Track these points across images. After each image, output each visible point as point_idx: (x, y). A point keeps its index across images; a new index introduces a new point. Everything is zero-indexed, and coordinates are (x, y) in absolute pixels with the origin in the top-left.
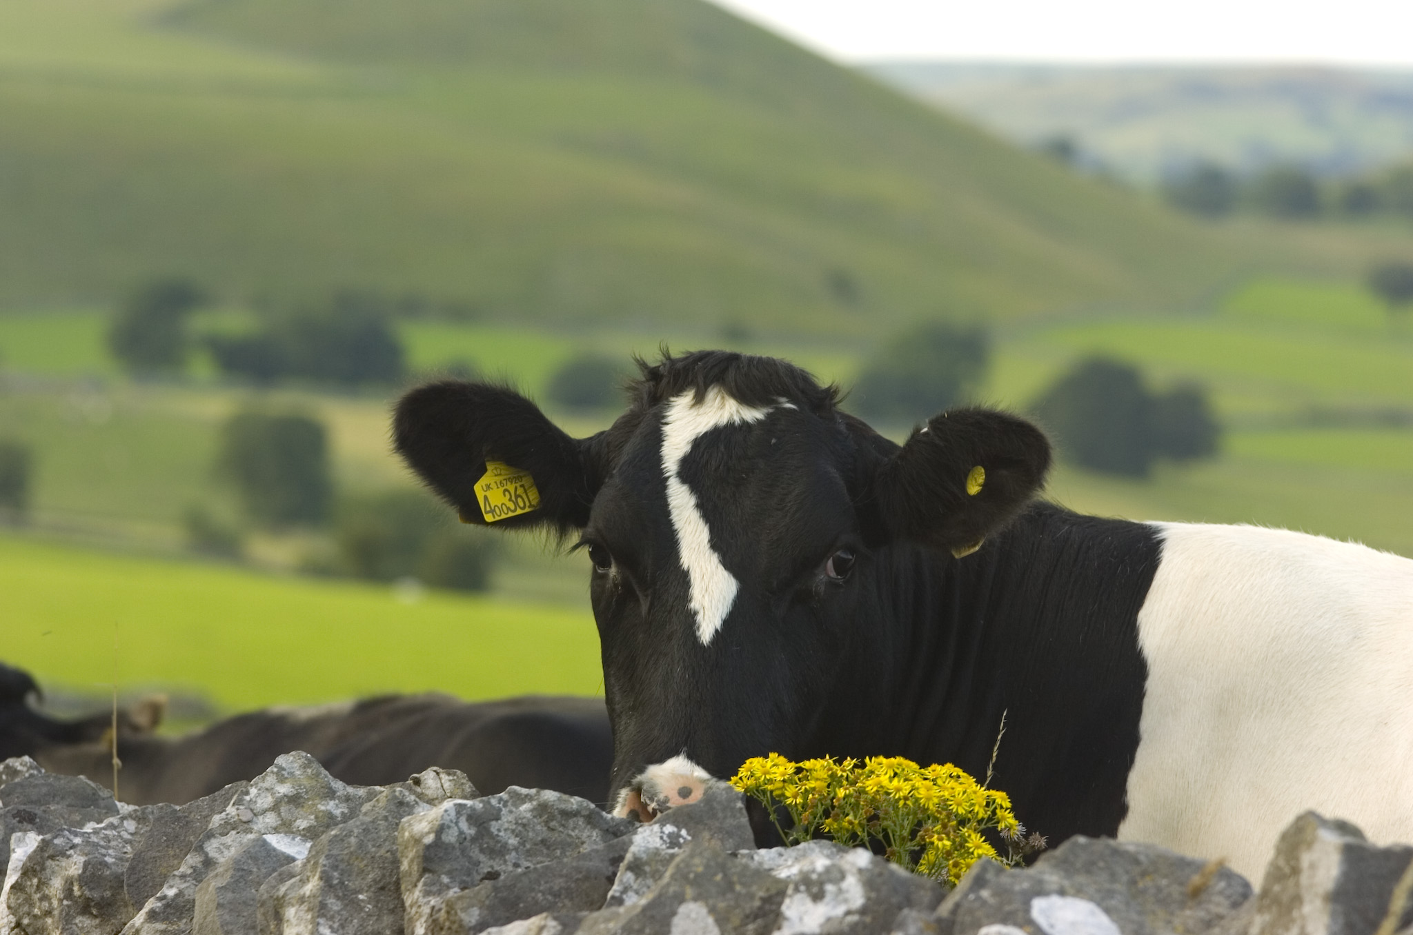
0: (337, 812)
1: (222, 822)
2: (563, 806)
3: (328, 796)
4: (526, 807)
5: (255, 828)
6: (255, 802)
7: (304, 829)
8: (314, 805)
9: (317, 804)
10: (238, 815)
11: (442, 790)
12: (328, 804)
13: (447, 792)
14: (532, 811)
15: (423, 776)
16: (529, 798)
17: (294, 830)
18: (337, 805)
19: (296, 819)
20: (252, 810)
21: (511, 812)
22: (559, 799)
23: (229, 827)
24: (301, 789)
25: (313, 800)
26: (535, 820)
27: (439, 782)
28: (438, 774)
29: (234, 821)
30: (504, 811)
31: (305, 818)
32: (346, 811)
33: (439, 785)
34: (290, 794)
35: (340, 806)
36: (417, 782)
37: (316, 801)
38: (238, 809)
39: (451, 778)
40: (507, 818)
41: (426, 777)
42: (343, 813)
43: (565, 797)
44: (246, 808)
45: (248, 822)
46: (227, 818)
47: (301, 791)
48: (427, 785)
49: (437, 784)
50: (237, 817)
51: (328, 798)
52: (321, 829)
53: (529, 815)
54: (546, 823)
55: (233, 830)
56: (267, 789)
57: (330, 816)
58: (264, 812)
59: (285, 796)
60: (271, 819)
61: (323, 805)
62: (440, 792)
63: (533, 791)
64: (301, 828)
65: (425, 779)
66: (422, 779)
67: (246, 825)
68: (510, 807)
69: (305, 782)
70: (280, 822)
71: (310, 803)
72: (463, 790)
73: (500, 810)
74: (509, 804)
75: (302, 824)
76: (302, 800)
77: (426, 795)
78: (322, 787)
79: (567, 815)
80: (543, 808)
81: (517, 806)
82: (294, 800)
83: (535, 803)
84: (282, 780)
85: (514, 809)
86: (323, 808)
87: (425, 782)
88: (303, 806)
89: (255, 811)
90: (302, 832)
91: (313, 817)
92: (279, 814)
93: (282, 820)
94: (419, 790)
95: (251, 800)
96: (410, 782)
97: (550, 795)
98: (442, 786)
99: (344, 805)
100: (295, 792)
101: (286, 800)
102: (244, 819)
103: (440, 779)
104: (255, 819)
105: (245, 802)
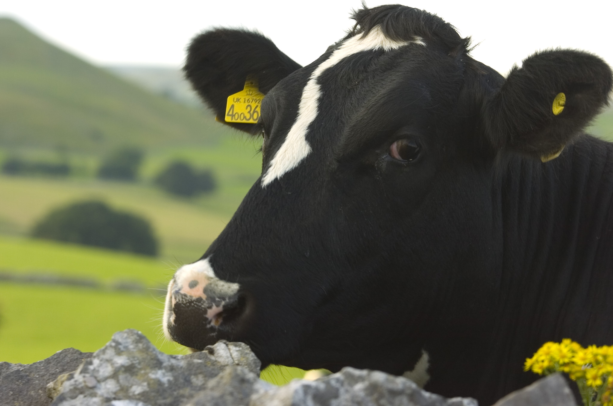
0: (165, 380)
1: (72, 387)
2: (390, 386)
3: (157, 367)
4: (359, 387)
5: (99, 392)
6: (98, 371)
7: (139, 394)
8: (146, 374)
9: (148, 373)
10: (85, 382)
11: (230, 359)
12: (156, 373)
13: (235, 359)
14: (366, 389)
15: (216, 347)
16: (361, 379)
17: (131, 394)
18: (164, 374)
19: (132, 385)
20: (96, 378)
21: (347, 391)
22: (387, 380)
23: (77, 392)
24: (135, 360)
25: (145, 369)
26: (369, 399)
27: (228, 352)
28: (227, 345)
29: (82, 387)
30: (342, 391)
31: (139, 385)
32: (171, 379)
33: (229, 355)
34: (127, 365)
35: (167, 374)
36: (212, 352)
37: (148, 371)
38: (84, 377)
39: (237, 349)
40: (344, 397)
41: (218, 348)
42: (169, 381)
43: (391, 378)
44: (92, 376)
45: (93, 388)
46: (75, 384)
47: (134, 362)
48: (219, 355)
49: (227, 353)
50: (83, 385)
51: (157, 368)
52: (153, 394)
53: (362, 394)
54: (377, 401)
55: (81, 393)
56: (108, 361)
57: (159, 383)
58: (106, 379)
59: (122, 366)
60: (110, 386)
61: (153, 374)
62: (230, 360)
63: (364, 373)
64: (137, 393)
65: (218, 350)
66: (215, 349)
67: (91, 391)
68: (346, 386)
69: (138, 355)
70: (118, 388)
71: (143, 372)
72: (247, 359)
73: (337, 390)
74: (346, 384)
75: (137, 390)
76: (135, 370)
77: (219, 362)
78: (152, 359)
79: (394, 393)
80: (373, 388)
81: (351, 385)
82: (130, 369)
83: (366, 383)
84: (119, 353)
85: (349, 388)
86: (152, 376)
87: (218, 352)
88: (137, 375)
89: (98, 379)
90: (138, 397)
91: (145, 384)
92: (118, 382)
93: (121, 386)
94: (213, 358)
95: (94, 370)
96: (205, 351)
97: (379, 376)
98: (231, 355)
99: (170, 374)
100: (130, 363)
101: (123, 369)
102: (90, 385)
103: (229, 349)
104: (98, 385)
105: (89, 371)
